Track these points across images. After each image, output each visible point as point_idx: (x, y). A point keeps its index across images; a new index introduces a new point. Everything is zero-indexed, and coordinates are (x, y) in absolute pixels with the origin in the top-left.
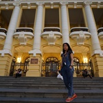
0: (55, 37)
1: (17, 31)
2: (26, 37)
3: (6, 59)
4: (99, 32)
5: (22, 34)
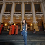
0: (19, 16)
4: (36, 14)
5: (6, 15)
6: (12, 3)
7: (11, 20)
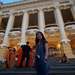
0: (34, 33)
1: (11, 31)
2: (16, 35)
3: (4, 49)
4: (65, 26)
6: (24, 13)
7: (22, 40)
